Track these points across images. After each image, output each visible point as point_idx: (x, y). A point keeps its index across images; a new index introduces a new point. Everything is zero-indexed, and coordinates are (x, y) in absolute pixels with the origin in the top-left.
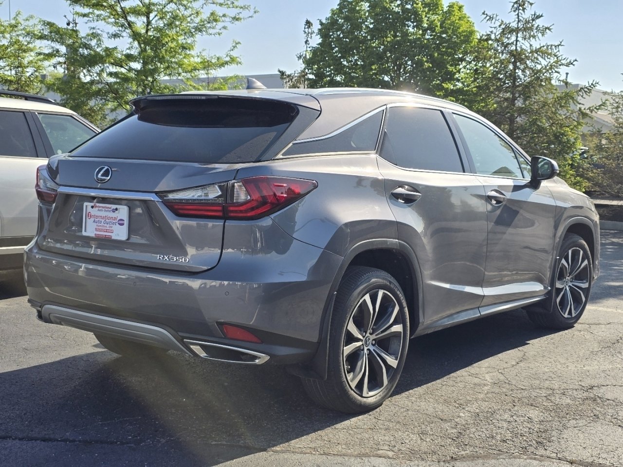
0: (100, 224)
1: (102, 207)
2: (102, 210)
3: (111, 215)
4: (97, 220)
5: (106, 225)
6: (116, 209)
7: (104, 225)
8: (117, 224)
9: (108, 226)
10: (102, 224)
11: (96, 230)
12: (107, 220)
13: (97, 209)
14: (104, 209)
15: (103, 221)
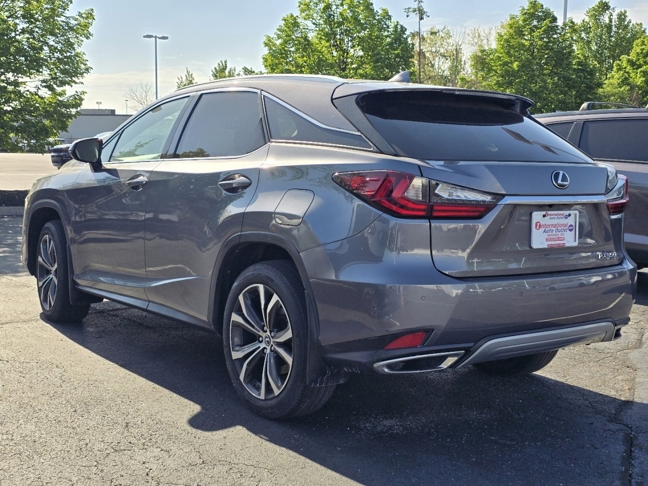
0: (551, 234)
1: (555, 215)
2: (554, 218)
3: (564, 221)
4: (549, 229)
5: (558, 233)
6: (570, 215)
7: (556, 233)
8: (568, 230)
9: (560, 233)
10: (554, 232)
11: (547, 240)
12: (559, 228)
13: (549, 217)
14: (556, 217)
15: (554, 229)
